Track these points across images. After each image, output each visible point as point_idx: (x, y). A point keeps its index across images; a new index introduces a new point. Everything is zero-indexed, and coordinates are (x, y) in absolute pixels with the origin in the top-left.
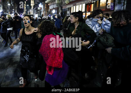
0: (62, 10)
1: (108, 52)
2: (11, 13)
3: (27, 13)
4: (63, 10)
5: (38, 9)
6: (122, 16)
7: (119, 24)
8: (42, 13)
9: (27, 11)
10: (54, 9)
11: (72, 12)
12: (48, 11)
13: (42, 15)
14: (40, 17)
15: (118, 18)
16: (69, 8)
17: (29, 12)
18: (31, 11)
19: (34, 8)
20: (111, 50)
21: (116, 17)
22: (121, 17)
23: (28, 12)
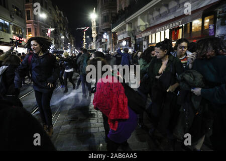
0: (135, 40)
1: (196, 94)
2: (66, 49)
3: (88, 48)
4: (137, 41)
5: (102, 41)
6: (209, 44)
7: (205, 56)
8: (108, 47)
9: (88, 44)
10: (124, 39)
11: (150, 42)
12: (115, 44)
13: (109, 49)
14: (106, 52)
15: (204, 47)
16: (145, 37)
17: (91, 46)
18: (92, 44)
19: (96, 40)
20: (200, 92)
21: (201, 47)
22: (208, 46)
23: (89, 46)
